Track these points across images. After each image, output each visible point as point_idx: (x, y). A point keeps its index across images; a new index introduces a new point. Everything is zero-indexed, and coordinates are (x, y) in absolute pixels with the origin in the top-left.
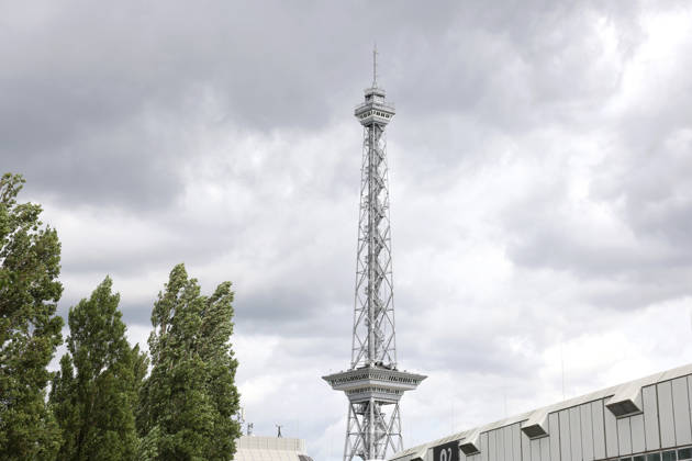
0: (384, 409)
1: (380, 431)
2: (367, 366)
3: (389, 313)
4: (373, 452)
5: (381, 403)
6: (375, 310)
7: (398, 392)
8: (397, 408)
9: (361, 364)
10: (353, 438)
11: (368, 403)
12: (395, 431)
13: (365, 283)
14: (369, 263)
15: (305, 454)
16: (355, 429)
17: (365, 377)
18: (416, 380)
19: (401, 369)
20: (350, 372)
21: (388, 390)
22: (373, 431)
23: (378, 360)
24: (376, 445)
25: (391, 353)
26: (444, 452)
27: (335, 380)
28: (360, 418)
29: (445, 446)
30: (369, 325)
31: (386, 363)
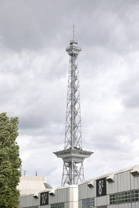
0: (77, 165)
1: (76, 174)
2: (71, 148)
3: (79, 128)
4: (73, 182)
5: (76, 163)
6: (73, 127)
7: (83, 158)
8: (82, 164)
9: (68, 148)
10: (65, 176)
11: (71, 163)
12: (82, 173)
13: (70, 116)
14: (71, 109)
15: (46, 182)
16: (66, 173)
17: (70, 152)
18: (90, 154)
19: (84, 150)
20: (64, 151)
21: (79, 158)
22: (73, 173)
23: (75, 146)
24: (74, 179)
25: (80, 143)
26: (100, 182)
27: (58, 154)
28: (68, 168)
29: (101, 179)
30: (71, 132)
31: (78, 147)
